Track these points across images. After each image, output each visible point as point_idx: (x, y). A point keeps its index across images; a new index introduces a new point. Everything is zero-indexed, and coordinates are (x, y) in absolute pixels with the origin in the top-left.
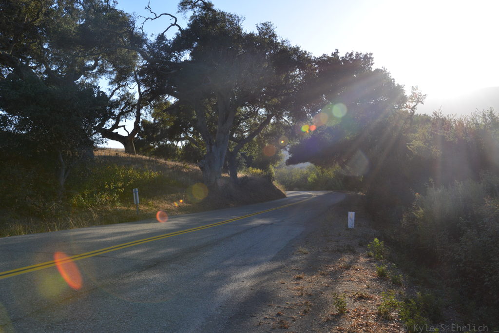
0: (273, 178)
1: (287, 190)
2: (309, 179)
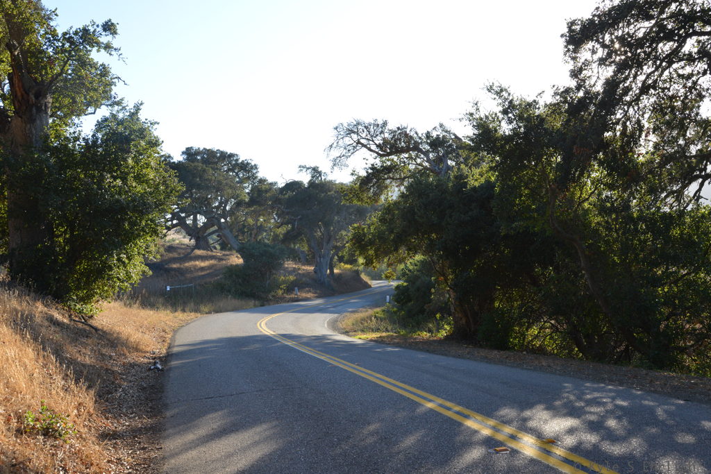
1: (372, 281)
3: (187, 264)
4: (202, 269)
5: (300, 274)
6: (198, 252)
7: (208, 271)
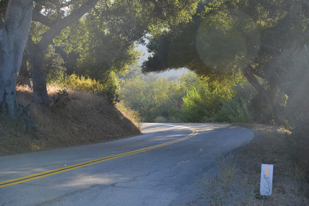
0: (117, 96)
1: (142, 121)
2: (185, 100)
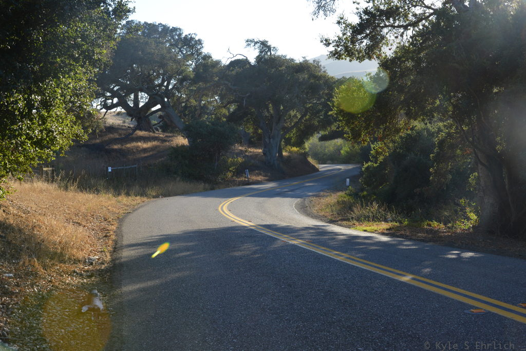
0: (307, 153)
1: (320, 164)
2: (342, 152)
3: (128, 145)
4: (145, 150)
5: (248, 156)
6: (140, 133)
7: (151, 153)
